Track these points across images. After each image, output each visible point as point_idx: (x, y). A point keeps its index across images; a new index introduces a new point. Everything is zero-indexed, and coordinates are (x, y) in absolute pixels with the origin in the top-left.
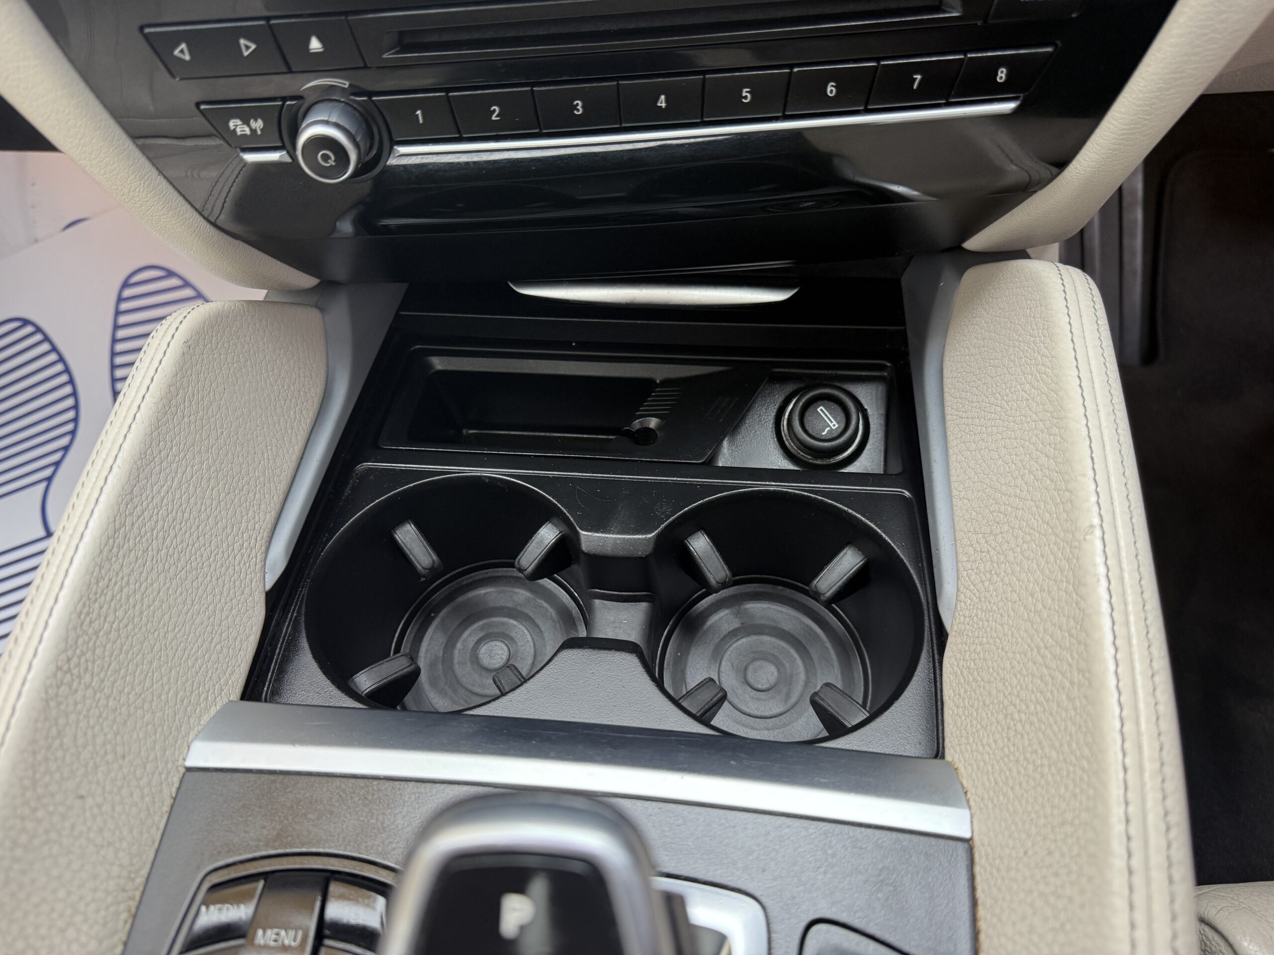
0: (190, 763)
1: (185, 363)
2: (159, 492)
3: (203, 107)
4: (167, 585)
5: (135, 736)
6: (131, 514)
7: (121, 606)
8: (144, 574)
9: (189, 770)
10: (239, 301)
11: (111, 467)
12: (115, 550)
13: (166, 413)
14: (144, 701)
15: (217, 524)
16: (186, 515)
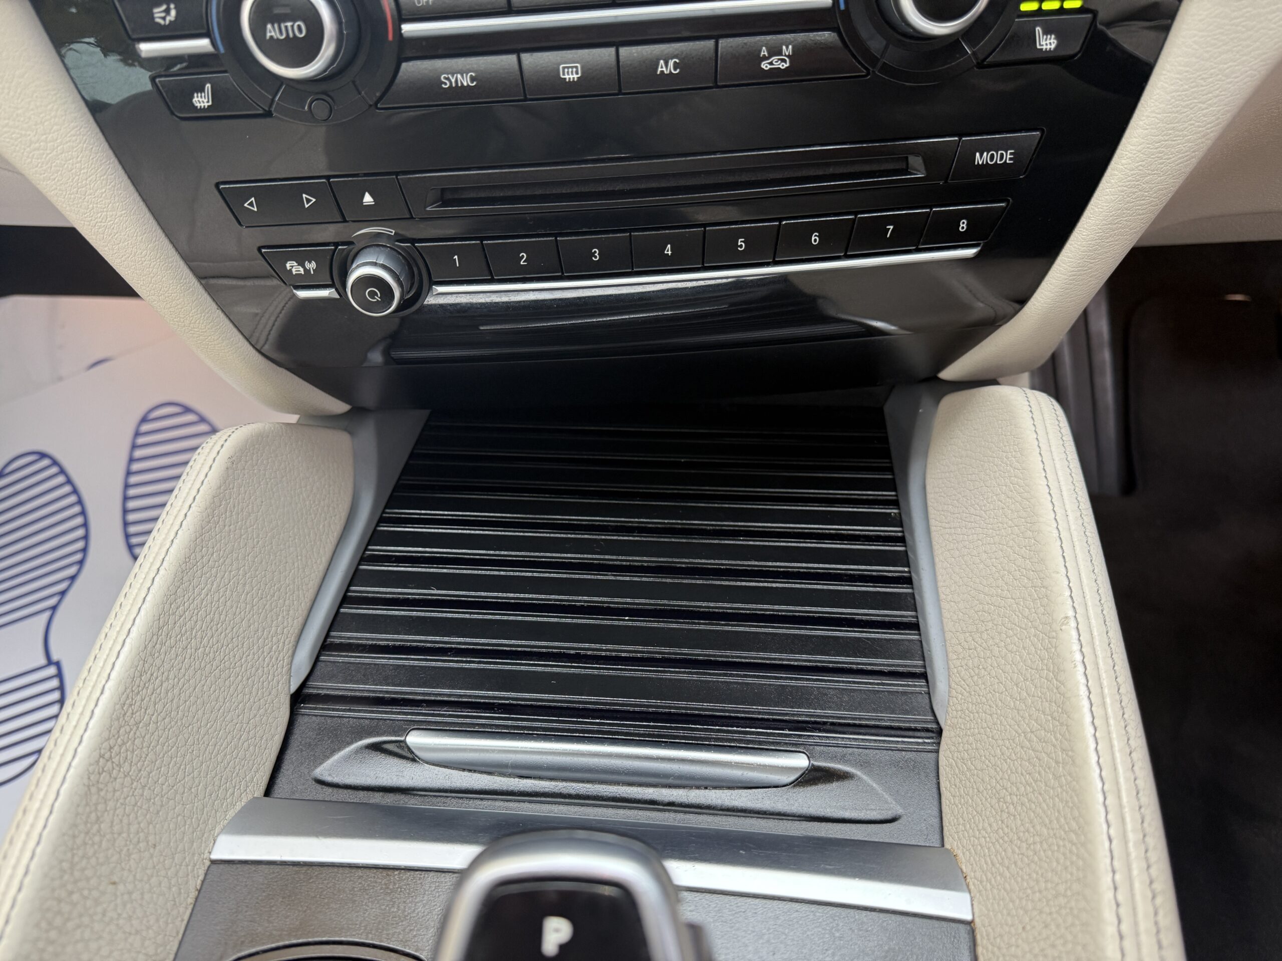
0: (215, 856)
1: (228, 476)
2: (200, 594)
3: (263, 250)
4: (203, 682)
5: (166, 827)
6: (174, 614)
7: (160, 700)
8: (183, 671)
9: (214, 862)
10: (278, 423)
11: (158, 569)
12: (158, 646)
13: (209, 522)
14: (176, 792)
15: (249, 627)
16: (223, 617)
